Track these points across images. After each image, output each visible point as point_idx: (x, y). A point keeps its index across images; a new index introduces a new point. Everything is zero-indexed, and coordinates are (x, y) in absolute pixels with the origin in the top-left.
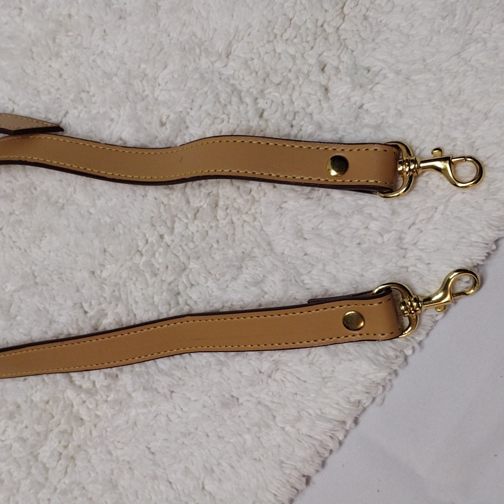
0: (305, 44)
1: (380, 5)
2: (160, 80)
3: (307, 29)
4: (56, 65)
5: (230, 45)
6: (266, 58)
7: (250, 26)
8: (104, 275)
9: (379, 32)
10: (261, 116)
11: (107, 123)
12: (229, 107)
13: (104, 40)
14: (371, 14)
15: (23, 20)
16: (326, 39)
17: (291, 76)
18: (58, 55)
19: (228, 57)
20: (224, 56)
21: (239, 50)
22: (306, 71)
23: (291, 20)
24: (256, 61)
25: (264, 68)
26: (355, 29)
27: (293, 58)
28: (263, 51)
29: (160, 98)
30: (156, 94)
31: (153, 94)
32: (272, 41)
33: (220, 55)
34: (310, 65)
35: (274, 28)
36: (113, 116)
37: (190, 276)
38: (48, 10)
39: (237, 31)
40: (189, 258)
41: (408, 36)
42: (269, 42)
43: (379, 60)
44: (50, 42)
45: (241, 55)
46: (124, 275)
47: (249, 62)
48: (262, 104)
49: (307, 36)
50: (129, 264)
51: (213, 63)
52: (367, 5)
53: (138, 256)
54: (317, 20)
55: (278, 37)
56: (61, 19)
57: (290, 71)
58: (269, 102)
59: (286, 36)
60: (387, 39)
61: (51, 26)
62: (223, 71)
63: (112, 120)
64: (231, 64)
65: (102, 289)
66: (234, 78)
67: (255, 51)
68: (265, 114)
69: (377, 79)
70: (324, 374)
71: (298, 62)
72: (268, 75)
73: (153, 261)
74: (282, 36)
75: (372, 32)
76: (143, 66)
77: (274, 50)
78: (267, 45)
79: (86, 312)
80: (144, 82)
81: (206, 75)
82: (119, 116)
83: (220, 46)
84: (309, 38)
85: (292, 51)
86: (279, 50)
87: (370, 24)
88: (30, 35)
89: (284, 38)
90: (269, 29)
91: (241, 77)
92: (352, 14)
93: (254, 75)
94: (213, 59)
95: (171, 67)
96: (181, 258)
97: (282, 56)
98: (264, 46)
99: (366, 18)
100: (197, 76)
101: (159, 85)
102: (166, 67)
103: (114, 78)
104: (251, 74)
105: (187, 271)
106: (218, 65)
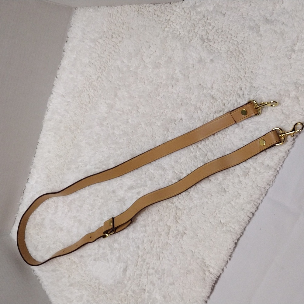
0: (235, 82)
1: (255, 68)
2: (192, 98)
3: (235, 78)
4: (158, 98)
5: (212, 85)
6: (224, 88)
7: (218, 79)
8: (181, 161)
9: (256, 76)
10: (224, 105)
11: (176, 114)
12: (214, 104)
13: (173, 88)
14: (253, 71)
15: (146, 86)
16: (241, 80)
17: (232, 92)
18: (159, 95)
19: (212, 89)
20: (211, 88)
21: (216, 86)
22: (236, 90)
23: (230, 75)
24: (221, 89)
25: (224, 90)
26: (249, 76)
27: (232, 86)
28: (222, 85)
29: (192, 104)
30: (191, 103)
31: (190, 102)
32: (225, 82)
33: (210, 88)
34: (237, 88)
35: (225, 78)
36: (178, 111)
37: (209, 157)
38: (154, 82)
39: (214, 81)
40: (208, 152)
41: (265, 76)
42: (224, 83)
43: (257, 84)
44: (156, 91)
45: (216, 87)
46: (187, 160)
47: (219, 89)
48: (224, 102)
49: (235, 79)
50: (189, 156)
51: (208, 91)
52: (252, 69)
53: (191, 153)
54: (238, 75)
55: (227, 81)
56: (159, 84)
57: (232, 90)
58: (226, 100)
59: (229, 80)
60: (259, 78)
61: (156, 86)
62: (211, 93)
63: (178, 113)
64: (213, 90)
65: (181, 166)
66: (215, 95)
67: (220, 86)
68: (226, 104)
69: (258, 89)
70: (253, 180)
71: (234, 87)
72: (225, 92)
73: (197, 154)
74: (228, 80)
75: (254, 76)
76: (186, 95)
77: (226, 85)
78: (224, 84)
79: (177, 174)
80: (187, 100)
81: (206, 95)
82: (180, 111)
83: (209, 86)
84: (236, 80)
85: (231, 84)
86: (227, 85)
87: (254, 74)
88: (149, 90)
89: (229, 81)
90: (224, 79)
91: (217, 94)
92: (248, 72)
93: (221, 93)
94: (208, 90)
95: (195, 94)
96: (205, 152)
97: (229, 86)
98: (223, 84)
99: (252, 72)
100: (203, 96)
101: (192, 100)
102: (193, 94)
103: (177, 100)
104: (220, 93)
105: (207, 156)
106: (209, 91)
